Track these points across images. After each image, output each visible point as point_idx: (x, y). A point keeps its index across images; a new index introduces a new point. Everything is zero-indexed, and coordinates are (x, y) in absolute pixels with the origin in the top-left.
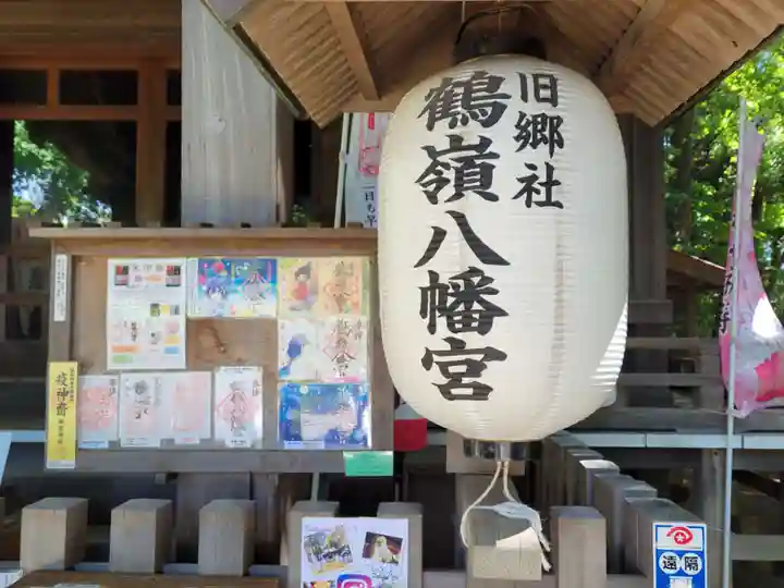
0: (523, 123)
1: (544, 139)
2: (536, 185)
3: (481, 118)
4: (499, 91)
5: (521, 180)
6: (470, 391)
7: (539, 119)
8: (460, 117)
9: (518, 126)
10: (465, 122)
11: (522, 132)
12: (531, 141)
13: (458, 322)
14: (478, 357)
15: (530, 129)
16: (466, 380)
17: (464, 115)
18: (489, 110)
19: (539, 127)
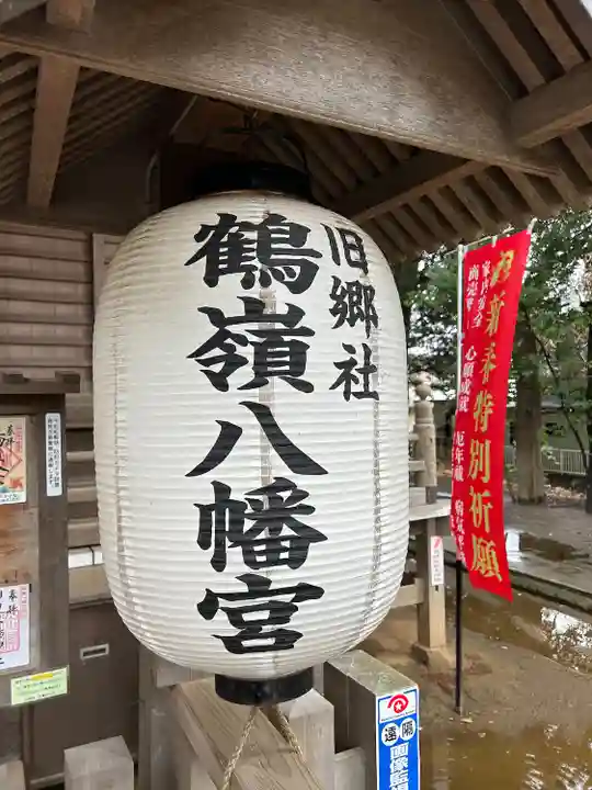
0: (338, 293)
1: (360, 315)
2: (353, 372)
3: (287, 279)
4: (305, 246)
5: (339, 365)
6: (271, 641)
7: (354, 289)
8: (257, 274)
9: (333, 296)
10: (265, 282)
11: (337, 304)
12: (348, 316)
13: (261, 553)
14: (287, 598)
15: (346, 300)
16: (267, 628)
17: (262, 272)
18: (297, 269)
19: (355, 298)
